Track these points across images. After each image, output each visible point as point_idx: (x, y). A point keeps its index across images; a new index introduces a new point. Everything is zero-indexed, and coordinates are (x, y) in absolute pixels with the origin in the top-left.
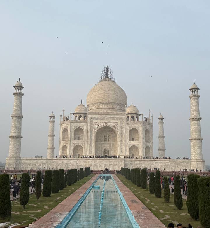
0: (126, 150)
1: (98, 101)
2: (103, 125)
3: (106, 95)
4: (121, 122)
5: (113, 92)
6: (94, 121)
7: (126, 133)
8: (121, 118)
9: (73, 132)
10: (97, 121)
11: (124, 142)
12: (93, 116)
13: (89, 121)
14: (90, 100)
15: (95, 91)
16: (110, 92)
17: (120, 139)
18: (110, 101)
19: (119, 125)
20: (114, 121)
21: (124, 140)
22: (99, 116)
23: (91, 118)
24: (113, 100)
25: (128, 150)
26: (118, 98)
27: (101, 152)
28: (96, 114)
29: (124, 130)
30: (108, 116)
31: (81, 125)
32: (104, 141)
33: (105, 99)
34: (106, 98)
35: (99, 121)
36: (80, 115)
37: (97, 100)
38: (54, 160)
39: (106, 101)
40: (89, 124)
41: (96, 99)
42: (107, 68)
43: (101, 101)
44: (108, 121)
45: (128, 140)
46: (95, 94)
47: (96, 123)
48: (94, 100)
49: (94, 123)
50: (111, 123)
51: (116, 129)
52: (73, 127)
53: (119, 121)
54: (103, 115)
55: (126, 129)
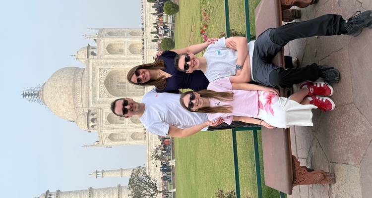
0: (135, 59)
1: (72, 101)
2: (103, 87)
3: (62, 90)
4: (98, 65)
5: (58, 81)
6: (98, 99)
7: (113, 59)
8: (93, 64)
9: (113, 125)
10: (98, 95)
11: (125, 61)
12: (91, 100)
13: (98, 105)
14: (69, 113)
15: (58, 107)
16: (58, 85)
17: (121, 66)
18: (71, 85)
19: (103, 67)
20: (98, 74)
21: (122, 61)
22: (91, 93)
23: (95, 103)
24: (69, 81)
25: (135, 56)
26: (66, 75)
27: (138, 91)
28: (88, 98)
29: (108, 61)
30: (91, 82)
31: (104, 116)
32: (125, 88)
33: (69, 91)
34: (67, 91)
35: (98, 92)
36: (90, 121)
37: (70, 103)
38: (149, 139)
39: (71, 89)
40: (102, 106)
41: (68, 104)
42: (25, 95)
43: (71, 97)
44: (98, 81)
45: (123, 56)
46: (61, 106)
47: (100, 97)
48: (70, 107)
49: (101, 99)
50: (100, 78)
51: (108, 72)
52: (106, 126)
53: (98, 68)
54: (89, 88)
55: (108, 59)
